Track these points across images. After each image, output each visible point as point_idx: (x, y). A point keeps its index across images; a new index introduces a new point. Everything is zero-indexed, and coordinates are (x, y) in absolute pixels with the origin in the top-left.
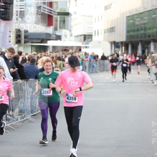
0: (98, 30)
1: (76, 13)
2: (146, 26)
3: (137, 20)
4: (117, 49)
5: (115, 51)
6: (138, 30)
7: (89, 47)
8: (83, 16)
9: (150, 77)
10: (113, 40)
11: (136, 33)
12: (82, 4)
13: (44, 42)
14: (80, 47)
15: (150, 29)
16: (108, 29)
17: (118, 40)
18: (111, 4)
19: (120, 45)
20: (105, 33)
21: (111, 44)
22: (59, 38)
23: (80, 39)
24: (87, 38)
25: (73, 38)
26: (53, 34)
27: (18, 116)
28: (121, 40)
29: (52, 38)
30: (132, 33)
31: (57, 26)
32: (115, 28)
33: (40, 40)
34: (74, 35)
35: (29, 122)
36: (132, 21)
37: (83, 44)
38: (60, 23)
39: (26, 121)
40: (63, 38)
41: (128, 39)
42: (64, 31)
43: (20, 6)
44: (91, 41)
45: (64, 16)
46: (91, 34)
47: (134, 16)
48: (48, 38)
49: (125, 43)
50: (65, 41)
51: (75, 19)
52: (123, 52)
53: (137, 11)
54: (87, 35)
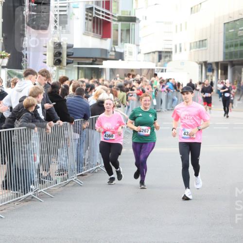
0: (180, 44)
1: (147, 18)
3: (240, 29)
4: (209, 74)
5: (207, 77)
6: (242, 45)
7: (167, 71)
8: (158, 22)
10: (204, 60)
11: (238, 49)
12: (156, 4)
13: (96, 63)
14: (153, 70)
16: (196, 42)
17: (211, 59)
18: (200, 4)
19: (214, 67)
20: (191, 48)
21: (200, 65)
22: (120, 56)
23: (153, 58)
24: (163, 56)
25: (141, 56)
26: (112, 51)
28: (216, 60)
29: (109, 57)
30: (232, 49)
31: (117, 37)
32: (206, 41)
33: (92, 59)
34: (143, 52)
35: (74, 185)
36: (233, 30)
37: (156, 66)
38: (121, 33)
39: (69, 184)
40: (127, 56)
41: (226, 58)
42: (127, 45)
43: (60, 6)
44: (170, 61)
45: (128, 23)
46: (169, 50)
47: (236, 22)
48: (104, 57)
49: (221, 64)
50: (129, 61)
51: (144, 26)
52: (219, 78)
53: (241, 14)
54: (163, 51)
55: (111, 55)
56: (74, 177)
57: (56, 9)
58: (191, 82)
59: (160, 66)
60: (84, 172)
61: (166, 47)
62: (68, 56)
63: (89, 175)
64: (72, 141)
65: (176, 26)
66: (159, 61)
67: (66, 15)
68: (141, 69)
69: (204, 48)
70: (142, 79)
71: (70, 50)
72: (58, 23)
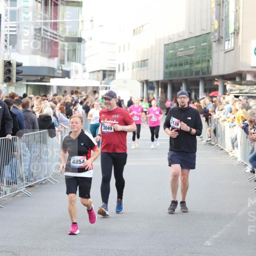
0: (123, 64)
1: (92, 39)
2: (193, 58)
3: (179, 50)
4: (150, 92)
5: (148, 94)
6: (181, 65)
7: (110, 88)
8: (102, 43)
10: (146, 79)
11: (178, 69)
12: (101, 26)
13: (44, 80)
14: (97, 88)
16: (138, 62)
17: (152, 78)
18: (142, 26)
19: (155, 85)
20: (133, 68)
21: (142, 84)
22: (66, 74)
23: (98, 77)
24: (107, 74)
25: (87, 75)
26: (59, 69)
27: (7, 188)
28: (157, 79)
29: (56, 75)
30: (172, 69)
31: (64, 57)
32: (148, 61)
33: (40, 77)
34: (88, 70)
35: (23, 196)
36: (172, 51)
37: (101, 84)
38: (68, 53)
39: (18, 195)
40: (73, 75)
41: (166, 77)
42: (74, 64)
43: (10, 27)
44: (113, 79)
46: (113, 69)
47: (176, 44)
48: (51, 75)
50: (75, 79)
51: (90, 47)
52: (160, 96)
53: (180, 36)
54: (107, 71)
55: (58, 73)
56: (23, 188)
57: (6, 29)
59: (105, 84)
61: (110, 66)
62: (17, 73)
63: (37, 186)
65: (120, 47)
66: (103, 80)
67: (15, 35)
68: (86, 87)
69: (145, 68)
71: (20, 68)
72: (8, 42)
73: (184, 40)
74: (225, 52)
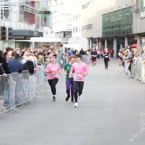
0: (77, 27)
1: (57, 12)
2: (121, 23)
3: (112, 18)
4: (94, 45)
5: (92, 47)
6: (113, 27)
7: (69, 43)
8: (63, 14)
9: (124, 70)
10: (91, 37)
11: (111, 30)
12: (62, 4)
13: (26, 39)
14: (60, 43)
15: (124, 26)
16: (86, 26)
17: (95, 36)
18: (88, 3)
19: (97, 41)
20: (83, 30)
21: (88, 40)
22: (41, 35)
23: (61, 36)
24: (66, 34)
25: (53, 35)
27: (4, 107)
28: (98, 37)
29: (34, 35)
30: (107, 30)
32: (92, 25)
33: (24, 37)
34: (54, 32)
35: (14, 112)
36: (108, 19)
37: (62, 40)
38: (41, 21)
40: (45, 35)
41: (104, 36)
42: (45, 28)
43: (4, 5)
44: (71, 37)
45: (46, 15)
46: (70, 31)
47: (110, 14)
48: (31, 35)
49: (101, 39)
50: (46, 37)
51: (55, 17)
52: (100, 47)
53: (112, 9)
54: (66, 32)
55: (35, 34)
56: (13, 107)
57: (2, 7)
58: (82, 50)
59: (65, 40)
60: (19, 104)
61: (68, 29)
62: (9, 34)
63: (22, 106)
64: (12, 86)
65: (74, 16)
66: (64, 38)
67: (8, 10)
68: (53, 42)
69: (90, 30)
70: (54, 48)
71: (11, 31)
72: (3, 15)
73: (115, 11)
74: (141, 19)
